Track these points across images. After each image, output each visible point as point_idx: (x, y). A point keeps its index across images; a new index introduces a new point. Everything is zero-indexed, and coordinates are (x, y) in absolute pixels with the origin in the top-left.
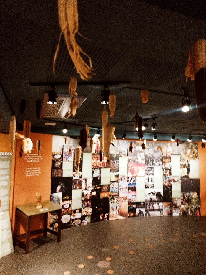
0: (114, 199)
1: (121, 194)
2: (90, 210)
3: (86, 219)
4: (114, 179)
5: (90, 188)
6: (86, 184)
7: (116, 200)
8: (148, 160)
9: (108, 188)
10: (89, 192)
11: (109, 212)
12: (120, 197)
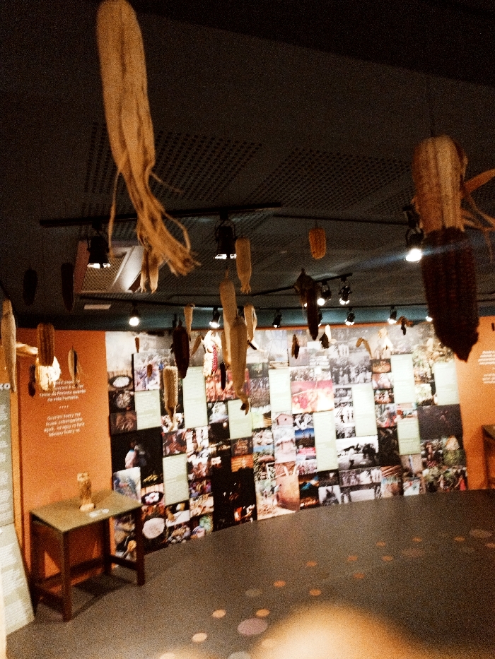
0: (264, 470)
1: (281, 458)
2: (209, 502)
3: (202, 523)
4: (261, 423)
5: (204, 451)
6: (196, 442)
7: (269, 473)
8: (339, 371)
9: (248, 445)
10: (204, 460)
11: (254, 501)
12: (279, 464)
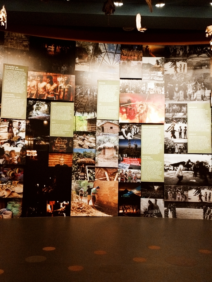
3: (9, 206)
9: (67, 145)
